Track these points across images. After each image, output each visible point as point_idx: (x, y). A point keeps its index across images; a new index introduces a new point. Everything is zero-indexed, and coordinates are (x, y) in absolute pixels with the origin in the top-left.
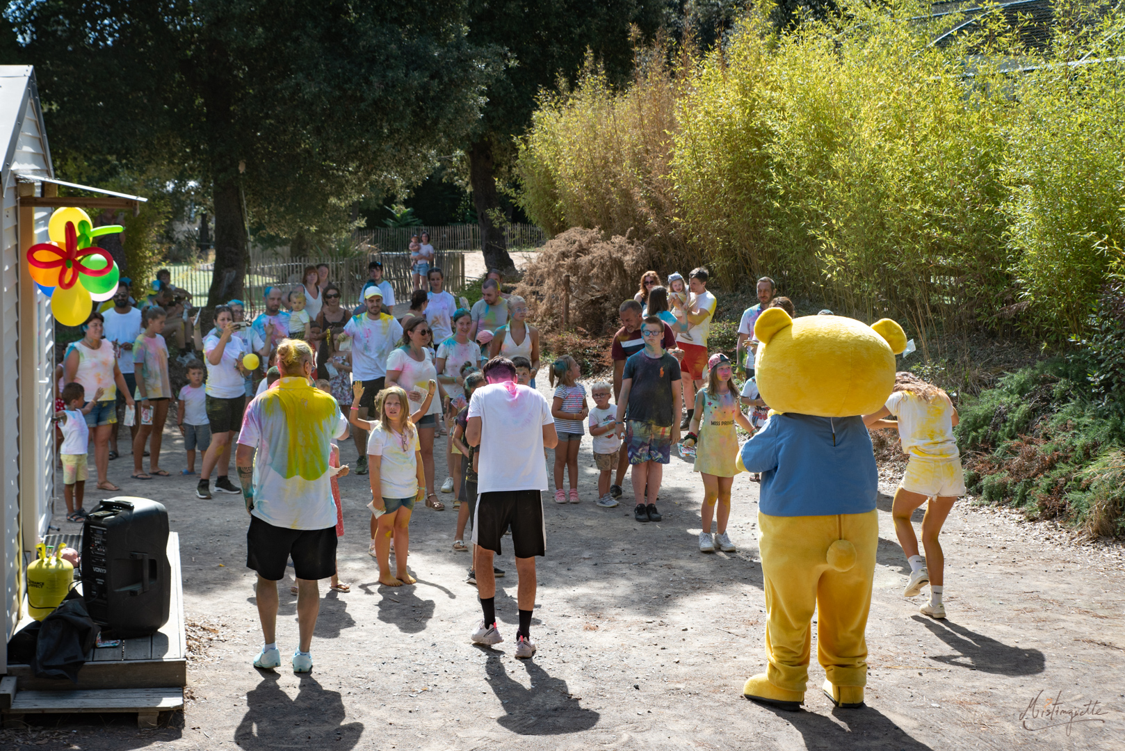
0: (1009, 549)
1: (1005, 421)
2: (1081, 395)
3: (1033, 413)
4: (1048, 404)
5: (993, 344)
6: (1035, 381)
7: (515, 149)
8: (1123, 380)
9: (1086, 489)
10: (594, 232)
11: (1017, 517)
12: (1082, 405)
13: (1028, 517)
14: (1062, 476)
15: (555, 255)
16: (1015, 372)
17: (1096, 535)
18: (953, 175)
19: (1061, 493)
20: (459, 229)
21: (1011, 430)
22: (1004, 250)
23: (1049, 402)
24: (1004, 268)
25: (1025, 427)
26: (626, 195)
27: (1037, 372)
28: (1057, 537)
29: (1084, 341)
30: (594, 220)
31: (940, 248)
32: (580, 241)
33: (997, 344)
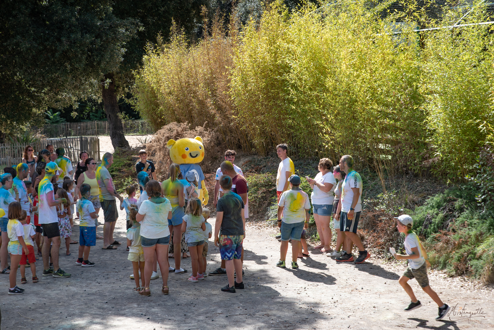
0: (444, 293)
1: (431, 223)
2: (471, 207)
3: (445, 218)
4: (453, 213)
5: (417, 181)
6: (445, 201)
7: (133, 77)
8: (493, 198)
9: (480, 258)
10: (184, 125)
11: (443, 275)
12: (472, 213)
13: (449, 275)
14: (465, 252)
15: (163, 138)
16: (434, 196)
17: (487, 283)
18: (395, 89)
19: (465, 261)
20: (89, 123)
21: (434, 228)
22: (425, 130)
23: (453, 211)
24: (425, 140)
25: (442, 226)
26: (202, 103)
27: (446, 195)
28: (466, 285)
29: (473, 178)
30: (182, 117)
31: (386, 129)
32: (177, 130)
33: (419, 181)
